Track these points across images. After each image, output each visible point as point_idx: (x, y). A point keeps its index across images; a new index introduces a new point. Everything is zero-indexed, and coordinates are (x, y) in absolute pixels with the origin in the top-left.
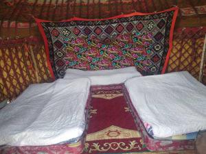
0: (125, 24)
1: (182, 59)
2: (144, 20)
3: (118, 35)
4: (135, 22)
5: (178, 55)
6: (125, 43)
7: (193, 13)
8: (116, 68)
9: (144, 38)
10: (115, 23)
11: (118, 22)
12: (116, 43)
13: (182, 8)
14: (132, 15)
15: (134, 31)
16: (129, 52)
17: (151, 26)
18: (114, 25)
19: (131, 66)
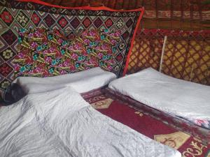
0: (93, 17)
1: (141, 57)
2: (113, 16)
3: (84, 30)
4: (104, 17)
5: (137, 54)
6: (91, 40)
7: (154, 16)
8: (80, 71)
9: (112, 36)
10: (82, 15)
11: (85, 15)
12: (79, 39)
13: (147, 10)
14: (100, 9)
15: (103, 28)
16: (95, 51)
17: (120, 24)
18: (81, 17)
19: (95, 66)
